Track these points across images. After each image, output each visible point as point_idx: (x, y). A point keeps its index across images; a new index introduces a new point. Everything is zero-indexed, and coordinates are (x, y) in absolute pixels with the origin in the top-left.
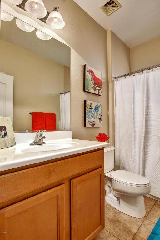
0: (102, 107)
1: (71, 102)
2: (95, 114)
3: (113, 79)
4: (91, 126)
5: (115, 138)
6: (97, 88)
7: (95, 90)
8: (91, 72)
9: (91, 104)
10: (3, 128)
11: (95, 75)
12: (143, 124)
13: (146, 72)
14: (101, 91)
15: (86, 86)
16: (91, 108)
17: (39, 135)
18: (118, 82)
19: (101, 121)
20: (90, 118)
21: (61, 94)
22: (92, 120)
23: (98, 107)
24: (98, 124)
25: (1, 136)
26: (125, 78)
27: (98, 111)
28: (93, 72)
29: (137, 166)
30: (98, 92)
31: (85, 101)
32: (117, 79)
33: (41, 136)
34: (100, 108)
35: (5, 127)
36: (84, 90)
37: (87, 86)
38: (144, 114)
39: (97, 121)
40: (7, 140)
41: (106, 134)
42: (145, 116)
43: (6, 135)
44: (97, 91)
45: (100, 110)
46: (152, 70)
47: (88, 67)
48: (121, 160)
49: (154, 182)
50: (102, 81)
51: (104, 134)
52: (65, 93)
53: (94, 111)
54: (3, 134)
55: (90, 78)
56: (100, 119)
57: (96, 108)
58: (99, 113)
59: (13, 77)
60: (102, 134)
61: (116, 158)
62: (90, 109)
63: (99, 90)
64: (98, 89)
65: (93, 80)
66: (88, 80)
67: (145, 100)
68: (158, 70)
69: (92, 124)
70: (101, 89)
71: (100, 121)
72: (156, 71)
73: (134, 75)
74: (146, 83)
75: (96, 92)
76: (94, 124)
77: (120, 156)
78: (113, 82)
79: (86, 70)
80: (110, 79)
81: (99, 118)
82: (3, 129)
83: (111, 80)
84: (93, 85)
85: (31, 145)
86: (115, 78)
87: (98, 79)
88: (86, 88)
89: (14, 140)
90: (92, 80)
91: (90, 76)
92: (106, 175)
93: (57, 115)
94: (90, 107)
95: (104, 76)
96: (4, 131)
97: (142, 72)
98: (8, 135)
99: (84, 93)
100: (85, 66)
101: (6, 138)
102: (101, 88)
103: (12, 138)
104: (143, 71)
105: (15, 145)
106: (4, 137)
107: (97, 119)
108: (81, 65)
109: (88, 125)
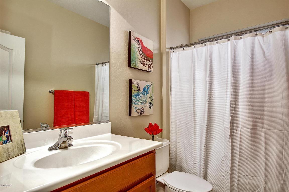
0: (153, 88)
1: (110, 83)
2: (143, 97)
3: (168, 50)
4: (139, 115)
5: (170, 128)
6: (146, 62)
7: (144, 65)
8: (139, 41)
9: (138, 85)
10: (5, 129)
11: (145, 45)
12: (205, 111)
13: (210, 45)
14: (152, 66)
15: (131, 61)
16: (139, 90)
17: (63, 135)
18: (174, 54)
19: (152, 107)
20: (136, 104)
21: (97, 65)
22: (140, 106)
23: (148, 88)
24: (147, 111)
25: (1, 142)
26: (184, 49)
27: (148, 93)
28: (141, 41)
29: (197, 166)
30: (148, 68)
31: (131, 81)
32: (173, 50)
33: (65, 136)
34: (151, 89)
35: (8, 127)
36: (129, 66)
37: (133, 60)
38: (206, 98)
39: (146, 107)
40: (12, 148)
41: (159, 125)
42: (207, 100)
43: (9, 138)
44: (147, 66)
45: (150, 91)
46: (217, 43)
47: (135, 35)
48: (177, 157)
49: (218, 186)
50: (154, 53)
51: (156, 125)
52: (103, 64)
53: (143, 93)
54: (5, 138)
55: (137, 50)
56: (151, 104)
57: (144, 89)
58: (149, 96)
59: (25, 39)
60: (153, 124)
61: (171, 155)
62: (137, 92)
63: (150, 65)
64: (148, 64)
65: (141, 52)
66: (134, 52)
67: (208, 80)
68: (224, 42)
69: (139, 111)
70: (151, 64)
71: (150, 107)
72: (222, 44)
73: (195, 47)
74: (209, 58)
75: (146, 68)
76: (142, 112)
77: (176, 152)
78: (168, 53)
79: (132, 38)
80: (164, 50)
81: (149, 103)
82: (5, 131)
83: (165, 52)
84: (141, 59)
85: (50, 149)
86: (171, 49)
87: (148, 50)
88: (132, 63)
89: (23, 145)
90: (139, 52)
91: (137, 46)
92: (158, 179)
93: (90, 94)
94: (137, 89)
95: (156, 46)
96: (7, 133)
97: (204, 44)
98: (13, 139)
99: (129, 70)
100: (130, 33)
101: (9, 145)
102: (152, 62)
103: (20, 142)
104: (206, 42)
105: (24, 152)
106: (6, 142)
107: (147, 104)
108: (126, 31)
109: (134, 114)
